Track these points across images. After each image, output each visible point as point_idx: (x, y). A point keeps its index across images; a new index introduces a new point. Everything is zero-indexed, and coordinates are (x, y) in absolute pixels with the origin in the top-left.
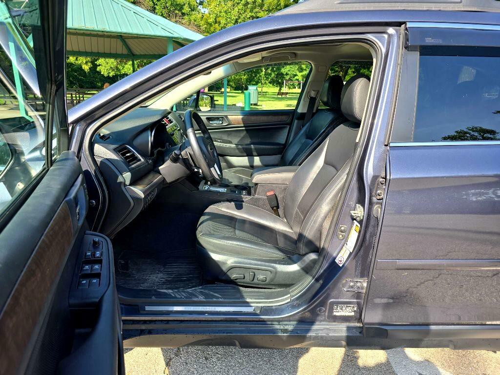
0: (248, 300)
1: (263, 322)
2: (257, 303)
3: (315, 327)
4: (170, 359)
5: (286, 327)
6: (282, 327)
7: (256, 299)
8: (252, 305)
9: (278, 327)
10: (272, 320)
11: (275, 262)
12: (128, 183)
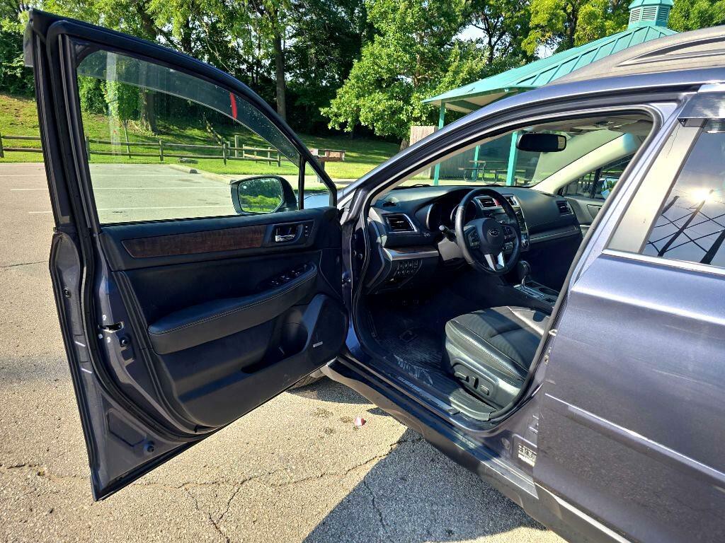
0: (451, 399)
1: (452, 426)
2: (458, 406)
3: (496, 460)
4: (405, 441)
5: (469, 443)
6: (464, 440)
7: (458, 401)
8: (452, 405)
9: (460, 437)
10: (460, 429)
11: (504, 377)
12: (383, 245)
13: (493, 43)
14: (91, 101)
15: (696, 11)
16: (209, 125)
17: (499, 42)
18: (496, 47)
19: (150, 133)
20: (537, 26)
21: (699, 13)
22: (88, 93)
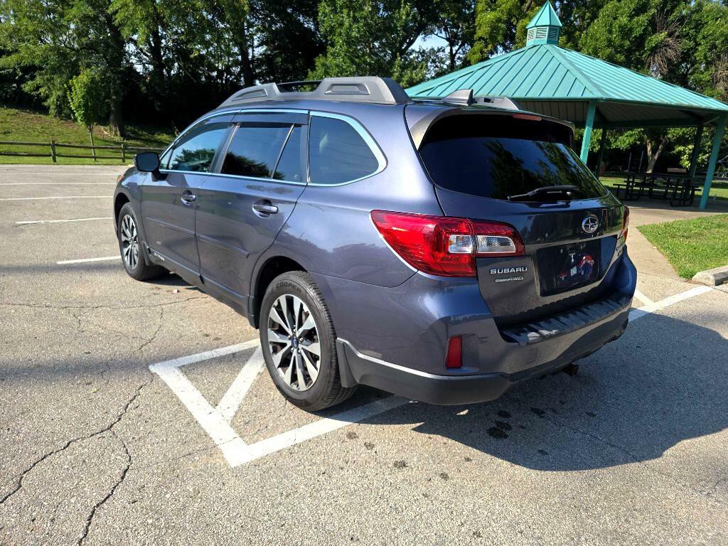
13: (454, 52)
14: (61, 108)
15: (617, 26)
16: (177, 130)
17: (460, 51)
18: (457, 56)
19: (118, 138)
20: (481, 38)
21: (619, 27)
22: (57, 100)
